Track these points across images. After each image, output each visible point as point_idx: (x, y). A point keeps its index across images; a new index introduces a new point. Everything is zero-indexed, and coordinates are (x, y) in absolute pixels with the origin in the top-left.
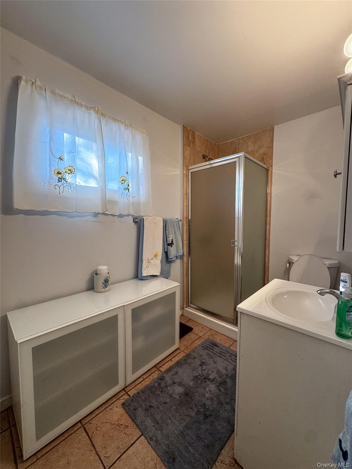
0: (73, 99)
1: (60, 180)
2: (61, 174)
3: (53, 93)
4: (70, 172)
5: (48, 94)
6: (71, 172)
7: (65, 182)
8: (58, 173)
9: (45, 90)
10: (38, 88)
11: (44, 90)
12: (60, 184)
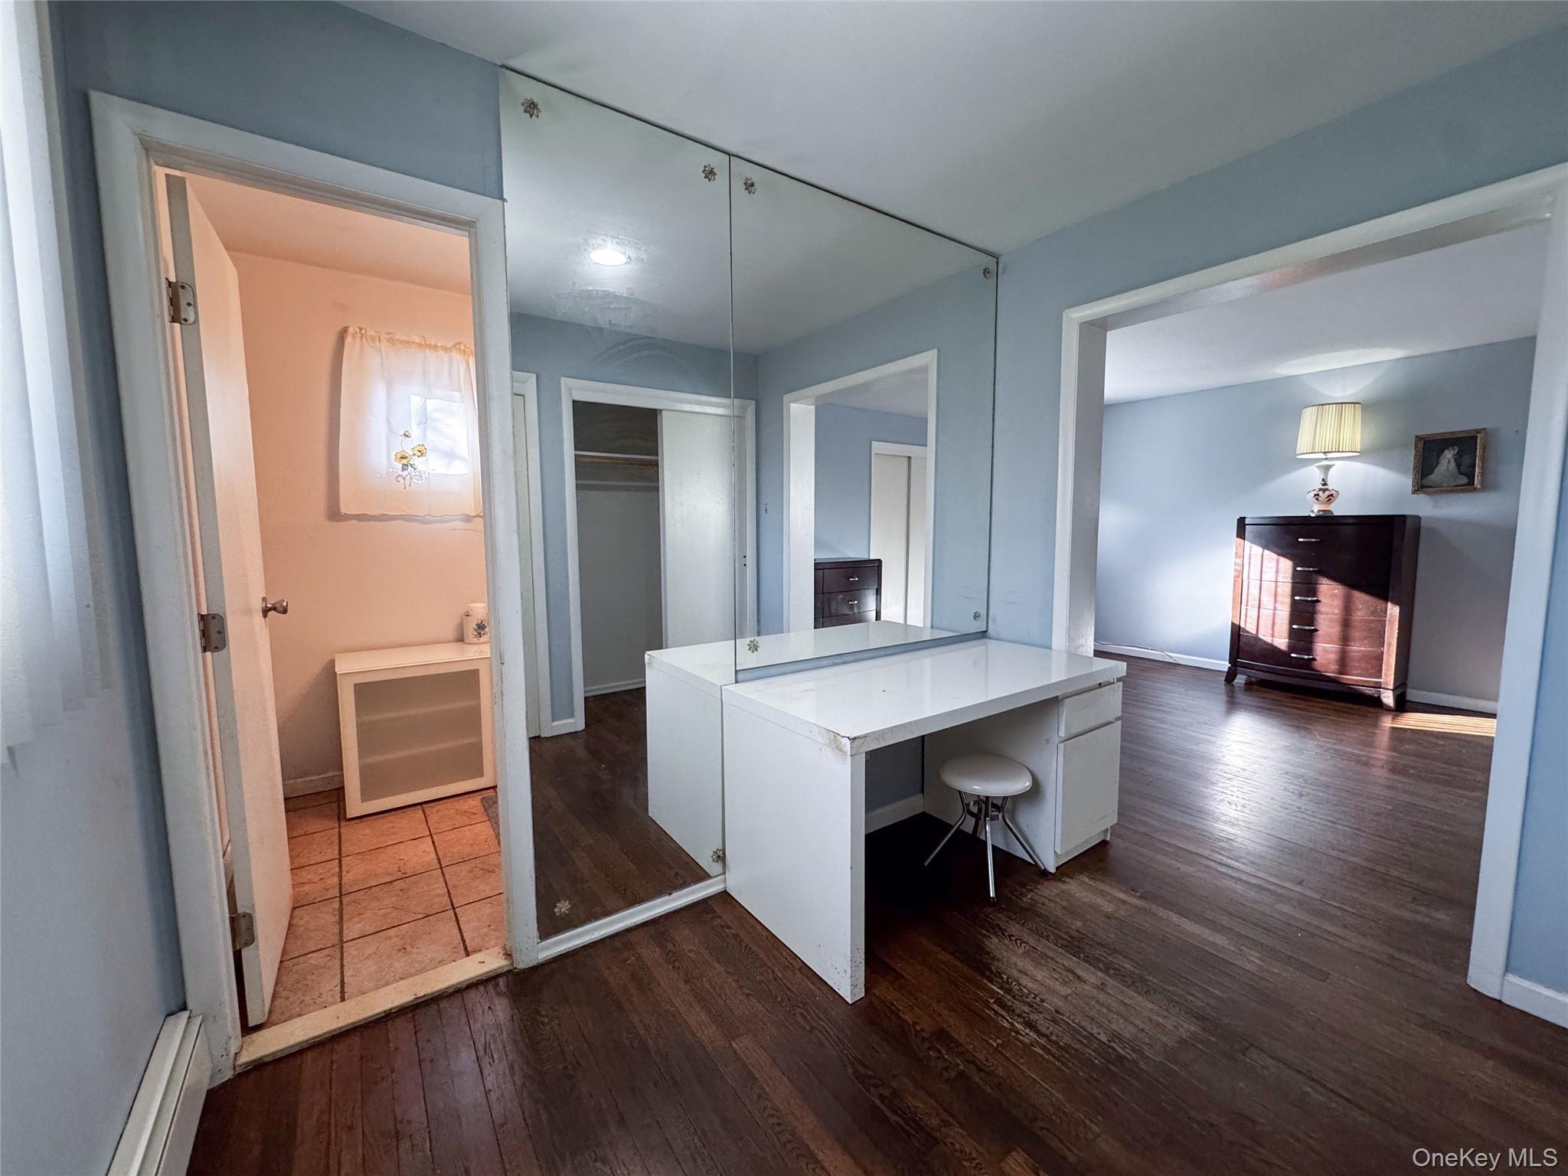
0: (423, 343)
1: (405, 467)
2: (406, 458)
3: (391, 341)
4: (419, 454)
5: (384, 345)
6: (422, 454)
7: (413, 470)
8: (401, 458)
9: (380, 340)
10: (369, 341)
11: (378, 341)
12: (405, 473)
